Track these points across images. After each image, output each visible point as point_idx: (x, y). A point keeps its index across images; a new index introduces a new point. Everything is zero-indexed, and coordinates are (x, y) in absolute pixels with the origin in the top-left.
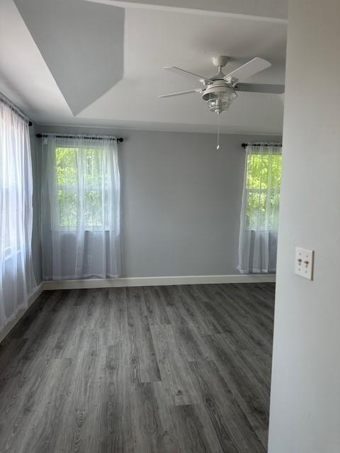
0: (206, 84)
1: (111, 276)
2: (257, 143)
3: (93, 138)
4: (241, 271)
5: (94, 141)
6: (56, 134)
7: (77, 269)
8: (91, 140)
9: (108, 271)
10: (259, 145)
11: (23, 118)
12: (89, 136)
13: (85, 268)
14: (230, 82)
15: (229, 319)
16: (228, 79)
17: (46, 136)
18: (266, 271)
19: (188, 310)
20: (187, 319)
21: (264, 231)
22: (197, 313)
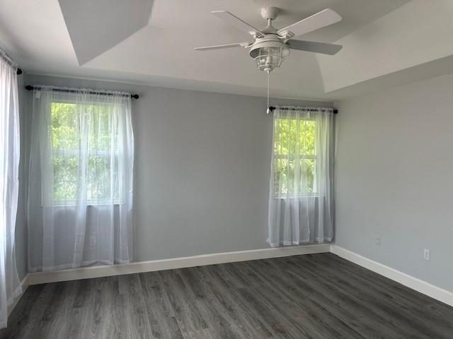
0: (257, 37)
1: (121, 261)
2: (285, 107)
3: (101, 94)
4: (272, 245)
5: (102, 96)
6: (52, 87)
7: (77, 256)
8: (98, 96)
9: (116, 254)
10: (287, 109)
11: (9, 63)
12: (96, 91)
13: (86, 254)
14: (285, 37)
15: (274, 311)
16: (284, 34)
17: (39, 89)
18: (298, 243)
19: (224, 303)
20: (226, 316)
21: (293, 199)
22: (236, 307)
